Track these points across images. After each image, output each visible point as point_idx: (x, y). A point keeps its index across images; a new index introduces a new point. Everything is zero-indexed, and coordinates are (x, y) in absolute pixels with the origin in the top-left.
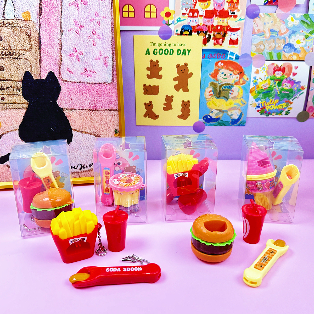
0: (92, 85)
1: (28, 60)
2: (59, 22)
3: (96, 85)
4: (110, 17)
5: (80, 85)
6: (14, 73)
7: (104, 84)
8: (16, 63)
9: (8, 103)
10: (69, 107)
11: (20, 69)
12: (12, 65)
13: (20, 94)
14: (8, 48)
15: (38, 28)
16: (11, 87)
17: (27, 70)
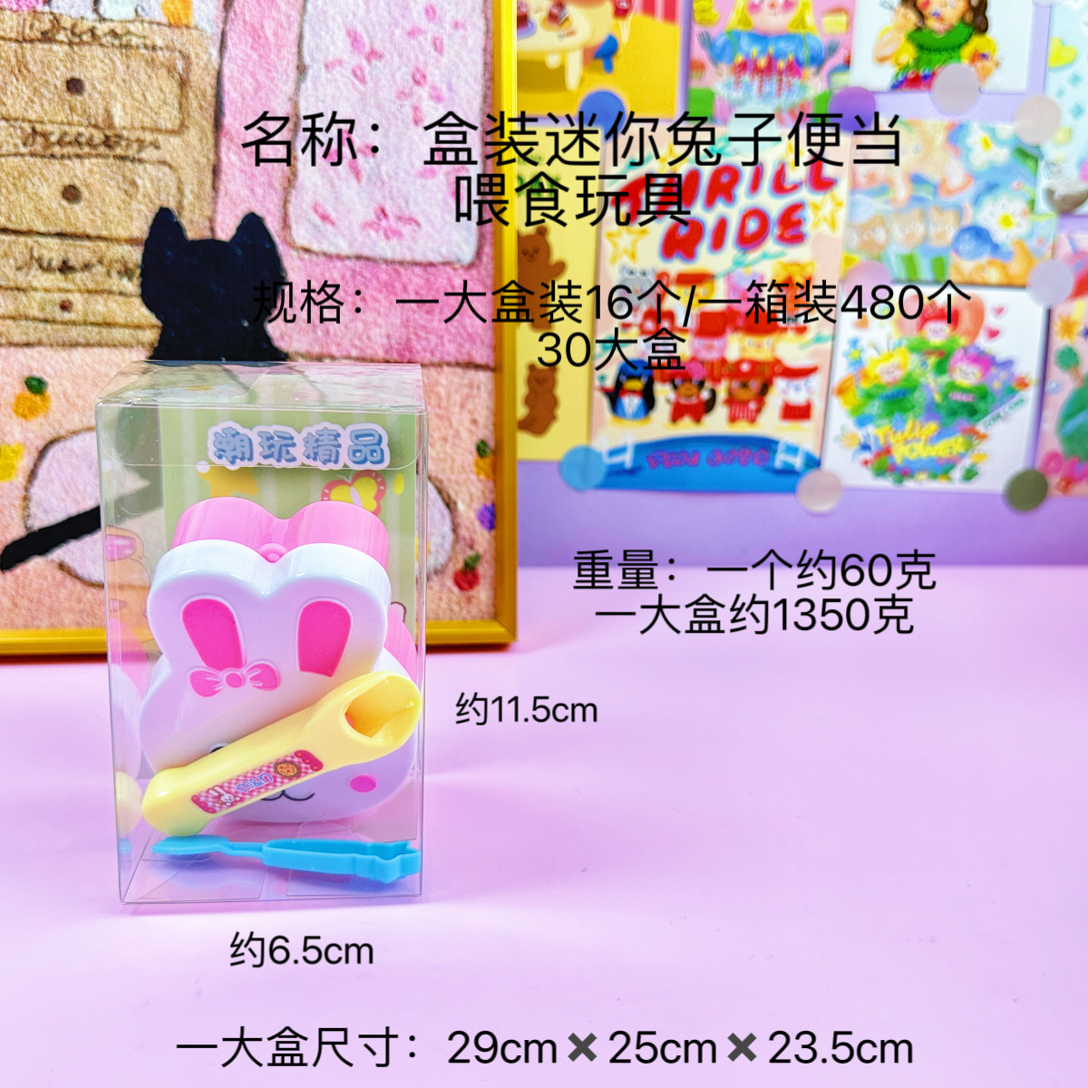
0: (402, 270)
1: (170, 166)
2: (292, 37)
3: (418, 270)
4: (481, 23)
5: (358, 269)
6: (116, 211)
7: (448, 269)
8: (124, 177)
9: (85, 323)
10: (310, 348)
11: (140, 197)
12: (112, 183)
13: (134, 293)
14: (104, 121)
15: (214, 52)
16: (100, 262)
17: (165, 205)
